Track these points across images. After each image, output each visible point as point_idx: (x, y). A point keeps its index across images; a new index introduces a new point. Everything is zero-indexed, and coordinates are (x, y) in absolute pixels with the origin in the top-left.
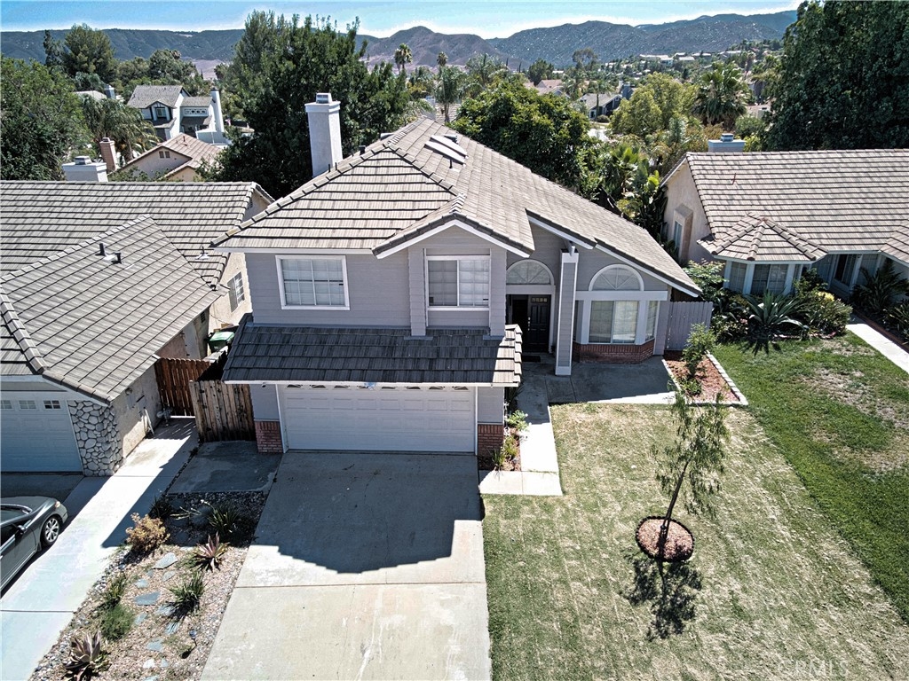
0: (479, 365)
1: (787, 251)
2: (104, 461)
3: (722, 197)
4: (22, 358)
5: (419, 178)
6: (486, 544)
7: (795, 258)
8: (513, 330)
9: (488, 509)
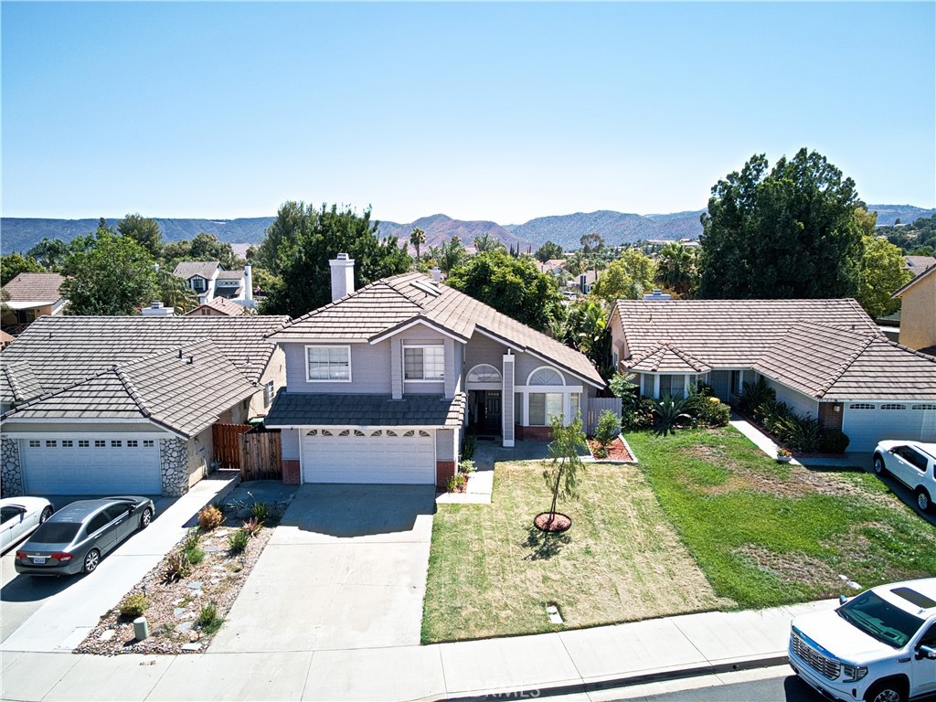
0: (436, 415)
1: (681, 365)
2: (178, 485)
3: (640, 330)
4: (137, 408)
5: (402, 299)
6: (434, 526)
7: (686, 370)
9: (439, 509)
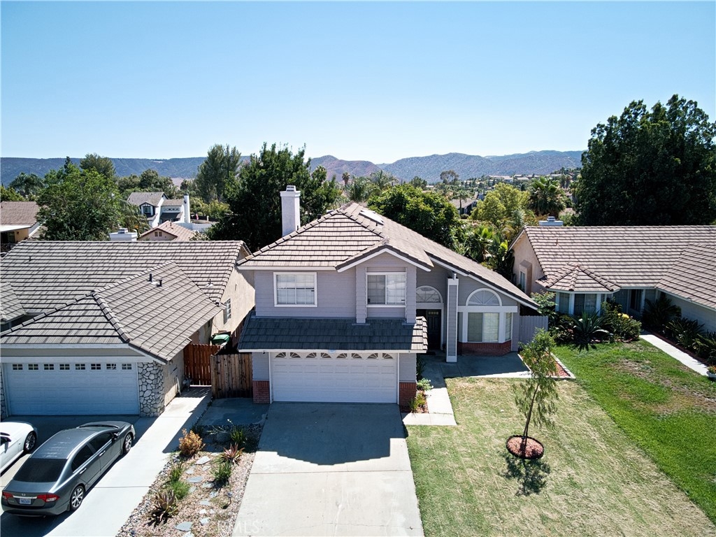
0: (401, 340)
1: (594, 285)
2: (155, 406)
3: (550, 253)
4: (116, 334)
5: (360, 229)
6: (409, 451)
7: (600, 289)
8: (421, 319)
9: (410, 432)
